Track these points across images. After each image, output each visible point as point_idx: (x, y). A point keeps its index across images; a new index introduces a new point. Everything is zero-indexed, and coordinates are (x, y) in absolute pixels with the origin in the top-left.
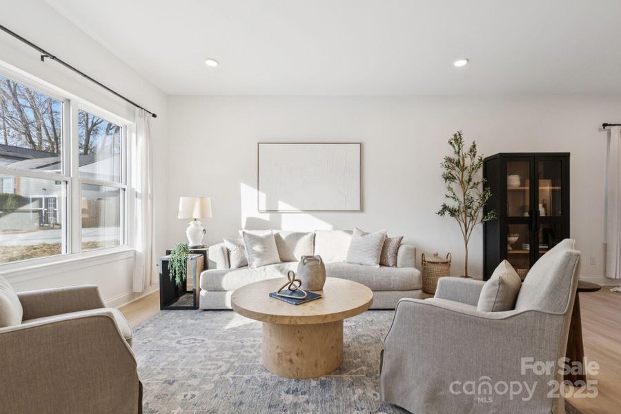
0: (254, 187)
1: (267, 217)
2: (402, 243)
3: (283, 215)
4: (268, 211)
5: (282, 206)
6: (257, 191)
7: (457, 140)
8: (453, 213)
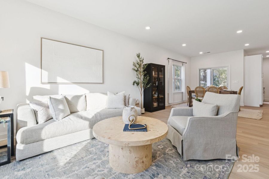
0: (38, 67)
1: (48, 87)
2: (130, 97)
3: (60, 85)
4: (49, 83)
5: (59, 80)
6: (41, 69)
7: (138, 56)
8: (138, 84)
